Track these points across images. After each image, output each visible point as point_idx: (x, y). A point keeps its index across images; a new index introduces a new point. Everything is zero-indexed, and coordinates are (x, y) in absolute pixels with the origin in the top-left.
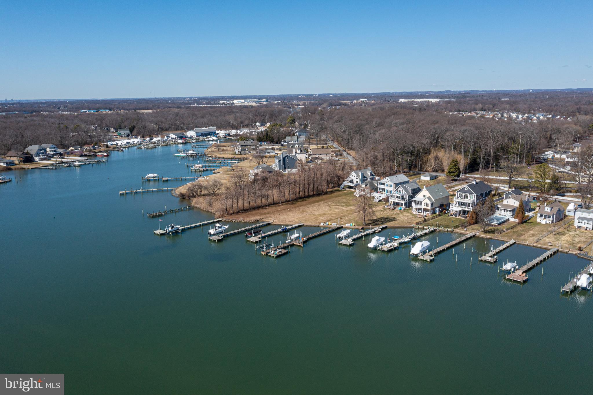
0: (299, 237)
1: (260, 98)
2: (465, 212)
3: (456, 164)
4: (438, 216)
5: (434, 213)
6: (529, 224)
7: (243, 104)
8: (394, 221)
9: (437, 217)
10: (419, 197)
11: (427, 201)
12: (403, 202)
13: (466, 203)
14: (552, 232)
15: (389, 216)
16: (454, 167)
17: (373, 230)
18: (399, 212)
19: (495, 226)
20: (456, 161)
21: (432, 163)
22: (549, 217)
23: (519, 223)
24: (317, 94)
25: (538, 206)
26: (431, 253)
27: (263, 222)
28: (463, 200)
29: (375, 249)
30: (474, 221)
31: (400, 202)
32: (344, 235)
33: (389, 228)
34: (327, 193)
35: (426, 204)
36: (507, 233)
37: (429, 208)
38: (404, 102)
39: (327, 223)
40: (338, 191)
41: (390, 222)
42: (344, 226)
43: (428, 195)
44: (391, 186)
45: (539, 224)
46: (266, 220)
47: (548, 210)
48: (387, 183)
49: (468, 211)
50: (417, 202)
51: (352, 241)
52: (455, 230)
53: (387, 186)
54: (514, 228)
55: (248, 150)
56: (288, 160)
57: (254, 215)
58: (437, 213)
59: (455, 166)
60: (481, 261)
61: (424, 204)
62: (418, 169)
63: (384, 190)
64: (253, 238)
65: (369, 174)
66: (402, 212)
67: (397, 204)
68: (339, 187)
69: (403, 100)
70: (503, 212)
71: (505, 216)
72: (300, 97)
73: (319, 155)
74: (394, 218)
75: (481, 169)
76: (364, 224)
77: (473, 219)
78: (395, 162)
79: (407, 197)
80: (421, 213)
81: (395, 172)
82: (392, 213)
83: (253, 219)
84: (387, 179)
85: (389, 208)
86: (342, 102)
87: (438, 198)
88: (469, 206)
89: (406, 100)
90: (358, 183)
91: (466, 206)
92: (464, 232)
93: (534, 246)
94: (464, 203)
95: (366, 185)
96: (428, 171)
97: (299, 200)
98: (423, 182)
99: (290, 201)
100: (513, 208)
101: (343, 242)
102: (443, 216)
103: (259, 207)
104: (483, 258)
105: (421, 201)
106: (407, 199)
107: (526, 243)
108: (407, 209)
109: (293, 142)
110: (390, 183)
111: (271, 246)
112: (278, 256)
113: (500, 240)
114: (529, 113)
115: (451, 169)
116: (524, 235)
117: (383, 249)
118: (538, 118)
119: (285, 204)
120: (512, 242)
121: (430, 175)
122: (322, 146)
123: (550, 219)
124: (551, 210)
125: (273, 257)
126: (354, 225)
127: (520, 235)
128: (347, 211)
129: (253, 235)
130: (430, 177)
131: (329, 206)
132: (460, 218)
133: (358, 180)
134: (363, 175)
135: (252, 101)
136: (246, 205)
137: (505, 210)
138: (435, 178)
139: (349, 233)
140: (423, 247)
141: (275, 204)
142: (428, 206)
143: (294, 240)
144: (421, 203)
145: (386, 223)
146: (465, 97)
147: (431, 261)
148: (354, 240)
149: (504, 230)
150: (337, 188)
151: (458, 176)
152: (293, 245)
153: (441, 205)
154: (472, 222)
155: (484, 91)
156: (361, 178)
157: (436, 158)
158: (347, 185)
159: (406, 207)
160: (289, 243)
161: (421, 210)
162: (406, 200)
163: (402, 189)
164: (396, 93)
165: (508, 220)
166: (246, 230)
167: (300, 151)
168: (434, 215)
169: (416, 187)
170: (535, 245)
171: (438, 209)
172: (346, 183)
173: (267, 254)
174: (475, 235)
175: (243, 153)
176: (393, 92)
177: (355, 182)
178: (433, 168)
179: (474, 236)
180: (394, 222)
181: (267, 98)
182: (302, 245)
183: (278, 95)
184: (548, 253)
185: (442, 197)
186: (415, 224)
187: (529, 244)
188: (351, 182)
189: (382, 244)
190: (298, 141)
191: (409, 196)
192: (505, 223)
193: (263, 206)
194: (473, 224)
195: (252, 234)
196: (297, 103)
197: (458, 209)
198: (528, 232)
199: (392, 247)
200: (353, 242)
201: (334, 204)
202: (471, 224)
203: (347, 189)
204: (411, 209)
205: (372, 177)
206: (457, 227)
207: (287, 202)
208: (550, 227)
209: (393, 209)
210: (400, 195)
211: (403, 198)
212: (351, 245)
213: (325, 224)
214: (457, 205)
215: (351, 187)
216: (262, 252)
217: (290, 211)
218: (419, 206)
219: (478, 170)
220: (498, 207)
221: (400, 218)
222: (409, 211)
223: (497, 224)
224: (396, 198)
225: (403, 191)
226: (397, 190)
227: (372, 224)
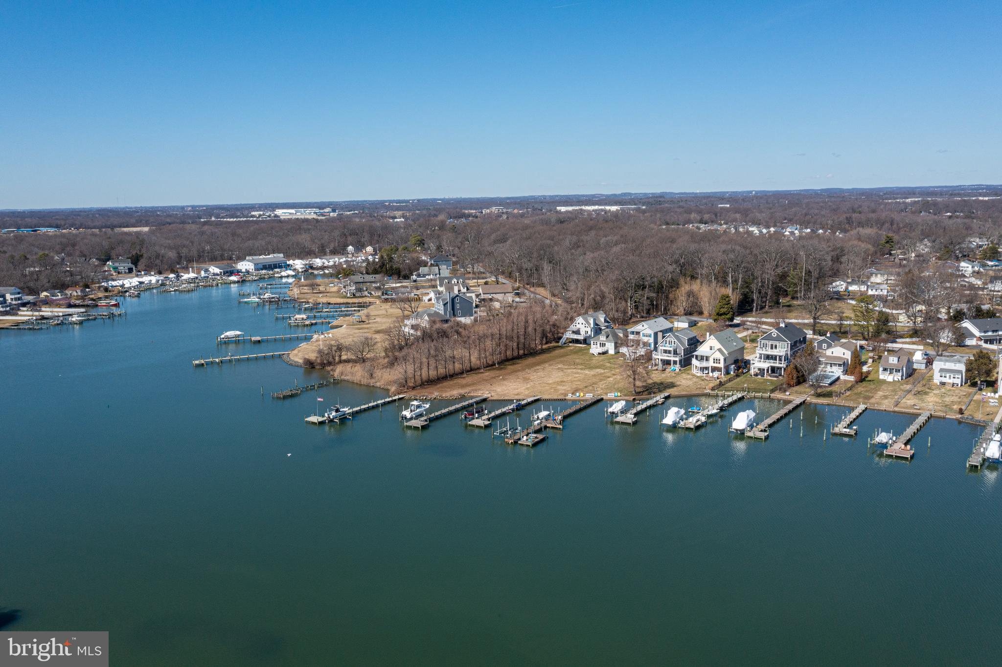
0: (550, 415)
2: (773, 370)
3: (728, 301)
5: (729, 372)
6: (871, 383)
8: (676, 386)
9: (735, 379)
10: (702, 350)
11: (717, 356)
12: (677, 359)
13: (776, 356)
14: (908, 392)
15: (663, 380)
16: (726, 306)
17: (653, 400)
18: (674, 375)
19: (825, 387)
20: (727, 297)
21: (683, 302)
23: (857, 382)
25: (870, 358)
26: (761, 426)
27: (473, 397)
28: (770, 352)
30: (795, 381)
31: (672, 359)
32: (618, 409)
33: (675, 398)
35: (716, 360)
36: (848, 396)
37: (721, 365)
39: (577, 394)
40: (557, 349)
41: (669, 388)
42: (604, 397)
43: (716, 346)
44: (650, 336)
45: (884, 382)
46: (476, 394)
47: (893, 361)
48: (644, 332)
49: (780, 368)
50: (699, 358)
51: (634, 417)
52: (772, 395)
53: (644, 335)
54: (854, 389)
55: (366, 290)
56: (458, 303)
58: (733, 373)
59: (727, 304)
61: (713, 361)
62: (661, 312)
63: (638, 342)
64: (476, 420)
65: (602, 320)
67: (667, 362)
68: (558, 342)
69: (563, 209)
70: (828, 366)
71: (832, 372)
73: (494, 295)
74: (672, 383)
76: (634, 392)
77: (793, 379)
78: (629, 301)
79: (681, 351)
80: (709, 373)
81: (629, 317)
82: (663, 375)
87: (731, 350)
88: (781, 360)
89: (569, 208)
90: (590, 335)
91: (776, 360)
92: (786, 397)
93: (894, 412)
94: (771, 356)
95: (607, 337)
101: (620, 419)
102: (743, 377)
103: (452, 376)
104: (837, 430)
105: (707, 355)
106: (683, 354)
107: (883, 408)
108: (683, 369)
110: (647, 333)
111: (517, 429)
113: (844, 406)
115: (721, 310)
116: (873, 397)
117: (686, 426)
119: (490, 370)
120: (862, 407)
121: (688, 319)
122: (484, 281)
123: (899, 374)
124: (898, 361)
126: (619, 394)
127: (868, 398)
129: (476, 415)
130: (689, 323)
132: (771, 378)
135: (308, 212)
136: (433, 373)
137: (830, 364)
138: (695, 325)
139: (624, 406)
140: (748, 419)
141: (475, 369)
142: (719, 363)
144: (707, 359)
145: (664, 390)
147: (767, 438)
148: (636, 415)
149: (842, 391)
150: (554, 344)
151: (731, 320)
152: (546, 427)
153: (735, 361)
154: (792, 383)
157: (689, 294)
158: (571, 337)
159: (683, 367)
160: (538, 424)
161: (709, 371)
162: (681, 356)
163: (672, 340)
165: (838, 378)
168: (731, 376)
170: (896, 409)
171: (733, 366)
172: (569, 335)
173: (515, 442)
174: (805, 400)
177: (583, 333)
178: (684, 310)
179: (804, 402)
180: (675, 388)
182: (560, 427)
184: (921, 420)
185: (736, 348)
186: (709, 389)
187: (887, 409)
188: (577, 332)
190: (440, 275)
191: (684, 350)
192: (837, 383)
193: (457, 374)
194: (793, 386)
195: (473, 414)
196: (392, 215)
197: (764, 365)
198: (876, 393)
199: (700, 423)
200: (636, 419)
203: (571, 344)
204: (692, 369)
206: (772, 391)
208: (902, 385)
210: (671, 349)
211: (675, 353)
212: (635, 423)
213: (574, 396)
214: (761, 360)
215: (578, 341)
216: (506, 440)
217: (504, 379)
218: (704, 364)
220: (820, 361)
221: (681, 382)
222: (688, 372)
223: (827, 385)
224: (664, 352)
225: (675, 342)
226: (666, 341)
227: (646, 393)
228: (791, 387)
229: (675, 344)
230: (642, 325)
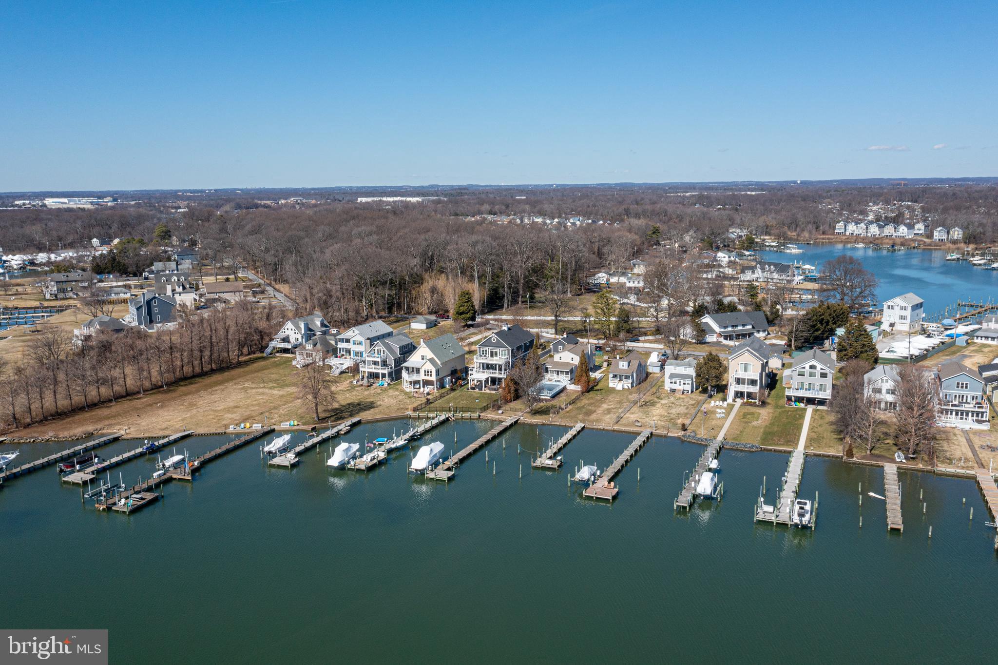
0: (183, 460)
1: (101, 195)
2: (494, 381)
3: (468, 298)
4: (449, 392)
5: (442, 386)
6: (599, 393)
7: (65, 206)
8: (373, 407)
9: (448, 394)
10: (414, 360)
11: (429, 367)
12: (386, 371)
13: (496, 365)
14: (635, 403)
15: (362, 400)
16: (466, 304)
17: (335, 430)
18: (379, 391)
19: (546, 400)
20: (468, 294)
21: (426, 299)
22: (627, 378)
23: (583, 393)
24: (212, 190)
25: (606, 361)
26: (448, 463)
27: (103, 435)
28: (490, 360)
29: (342, 469)
30: (512, 395)
31: (380, 371)
32: (278, 446)
33: (365, 423)
34: (240, 364)
35: (428, 372)
36: (568, 412)
37: (433, 378)
38: (367, 203)
39: (242, 425)
40: (260, 360)
41: (365, 410)
42: (276, 428)
43: (429, 354)
44: (361, 344)
45: (613, 390)
46: (109, 431)
47: (623, 366)
48: (354, 339)
49: (500, 379)
50: (410, 370)
51: (296, 457)
52: (482, 414)
53: (354, 343)
54: (578, 401)
55: (72, 291)
56: (156, 306)
57: (81, 423)
58: (447, 386)
59: (467, 302)
60: (537, 468)
61: (423, 373)
62: (404, 311)
63: (348, 351)
64: (76, 474)
65: (319, 324)
66: (386, 390)
67: (375, 376)
68: (263, 352)
69: (364, 200)
70: (555, 375)
71: (559, 381)
72: (180, 193)
73: (221, 295)
74: (372, 403)
75: (506, 305)
76: (316, 419)
77: (510, 392)
78: (364, 299)
79: (391, 361)
80: (419, 388)
81: (365, 317)
82: (366, 393)
83: (78, 431)
84: (354, 332)
85: (362, 385)
86: (259, 202)
87: (447, 359)
88: (500, 369)
89: (370, 199)
90: (298, 343)
91: (496, 369)
92: (498, 417)
93: (614, 431)
94: (492, 365)
95: (315, 345)
96: (421, 314)
97: (182, 383)
98: (416, 332)
99: (162, 387)
100: (570, 368)
101: (277, 461)
102: (458, 391)
103: (93, 406)
104: (538, 462)
105: (417, 366)
106: (393, 365)
107: (601, 426)
108: (393, 383)
109: (167, 272)
110: (359, 338)
111: (120, 487)
112: (136, 510)
113: (560, 425)
114: (559, 217)
115: (461, 308)
116: (595, 411)
117: (357, 467)
118: (574, 224)
119: (151, 394)
120: (579, 426)
121: (426, 320)
122: (225, 277)
123: (629, 380)
124: (629, 366)
125: (124, 512)
126: (296, 423)
127: (589, 413)
128: (282, 396)
129: (78, 467)
130: (427, 324)
131: (245, 389)
132: (488, 391)
133: (299, 336)
134: (306, 325)
135: (84, 201)
136: (63, 403)
137: (558, 372)
138: (435, 325)
139: (289, 442)
140: (432, 455)
141: (129, 395)
142: (431, 375)
143: (171, 469)
144: (418, 371)
145: (357, 413)
146: (462, 194)
147: (449, 479)
148: (298, 454)
149: (563, 406)
150: (258, 355)
151: (473, 318)
152: (171, 479)
153: (452, 371)
154: (509, 398)
155: (487, 186)
156: (303, 332)
157: (434, 290)
158: (278, 346)
159: (392, 380)
160: (160, 476)
161: (420, 384)
162: (392, 368)
163: (382, 348)
164: (351, 188)
165: (564, 388)
166: (62, 459)
167: (181, 287)
168: (443, 391)
169: (407, 343)
170: (616, 428)
171: (448, 379)
172: (276, 344)
173: (109, 509)
174: (518, 420)
175: (61, 296)
176: (346, 187)
177: (292, 340)
178: (429, 308)
179: (516, 422)
180: (372, 410)
181: (115, 196)
182: (190, 478)
183: (136, 191)
184: (639, 440)
185: (454, 356)
186: (411, 411)
187: (606, 428)
188: (286, 340)
189: (354, 457)
190: (178, 270)
191: (395, 360)
192: (562, 394)
193: (103, 402)
194: (511, 401)
195: (74, 466)
196: (174, 205)
197: (483, 376)
198: (599, 407)
199: (375, 461)
200: (297, 460)
201: (253, 386)
202: (507, 401)
203: (278, 354)
204: (401, 384)
205: (324, 329)
206: (484, 409)
207: (156, 388)
208: (631, 393)
209: (369, 386)
210: (379, 360)
211: (385, 364)
212: (293, 466)
213: (238, 428)
214: (481, 370)
215: (286, 351)
216: (96, 505)
217: (162, 407)
218: (415, 377)
219: (502, 306)
220: (547, 368)
221: (383, 401)
222: (397, 387)
223: (549, 398)
224: (373, 364)
225: (384, 351)
226: (374, 350)
227: (332, 419)
228: (508, 402)
229: (384, 353)
230: (352, 331)
